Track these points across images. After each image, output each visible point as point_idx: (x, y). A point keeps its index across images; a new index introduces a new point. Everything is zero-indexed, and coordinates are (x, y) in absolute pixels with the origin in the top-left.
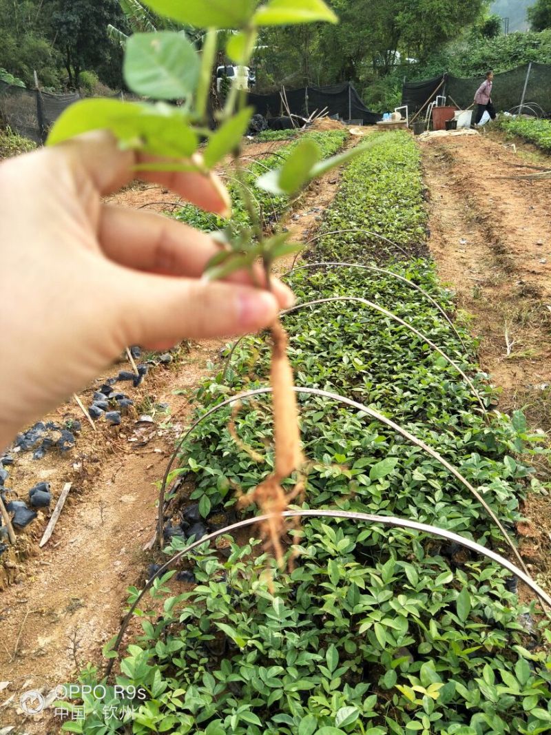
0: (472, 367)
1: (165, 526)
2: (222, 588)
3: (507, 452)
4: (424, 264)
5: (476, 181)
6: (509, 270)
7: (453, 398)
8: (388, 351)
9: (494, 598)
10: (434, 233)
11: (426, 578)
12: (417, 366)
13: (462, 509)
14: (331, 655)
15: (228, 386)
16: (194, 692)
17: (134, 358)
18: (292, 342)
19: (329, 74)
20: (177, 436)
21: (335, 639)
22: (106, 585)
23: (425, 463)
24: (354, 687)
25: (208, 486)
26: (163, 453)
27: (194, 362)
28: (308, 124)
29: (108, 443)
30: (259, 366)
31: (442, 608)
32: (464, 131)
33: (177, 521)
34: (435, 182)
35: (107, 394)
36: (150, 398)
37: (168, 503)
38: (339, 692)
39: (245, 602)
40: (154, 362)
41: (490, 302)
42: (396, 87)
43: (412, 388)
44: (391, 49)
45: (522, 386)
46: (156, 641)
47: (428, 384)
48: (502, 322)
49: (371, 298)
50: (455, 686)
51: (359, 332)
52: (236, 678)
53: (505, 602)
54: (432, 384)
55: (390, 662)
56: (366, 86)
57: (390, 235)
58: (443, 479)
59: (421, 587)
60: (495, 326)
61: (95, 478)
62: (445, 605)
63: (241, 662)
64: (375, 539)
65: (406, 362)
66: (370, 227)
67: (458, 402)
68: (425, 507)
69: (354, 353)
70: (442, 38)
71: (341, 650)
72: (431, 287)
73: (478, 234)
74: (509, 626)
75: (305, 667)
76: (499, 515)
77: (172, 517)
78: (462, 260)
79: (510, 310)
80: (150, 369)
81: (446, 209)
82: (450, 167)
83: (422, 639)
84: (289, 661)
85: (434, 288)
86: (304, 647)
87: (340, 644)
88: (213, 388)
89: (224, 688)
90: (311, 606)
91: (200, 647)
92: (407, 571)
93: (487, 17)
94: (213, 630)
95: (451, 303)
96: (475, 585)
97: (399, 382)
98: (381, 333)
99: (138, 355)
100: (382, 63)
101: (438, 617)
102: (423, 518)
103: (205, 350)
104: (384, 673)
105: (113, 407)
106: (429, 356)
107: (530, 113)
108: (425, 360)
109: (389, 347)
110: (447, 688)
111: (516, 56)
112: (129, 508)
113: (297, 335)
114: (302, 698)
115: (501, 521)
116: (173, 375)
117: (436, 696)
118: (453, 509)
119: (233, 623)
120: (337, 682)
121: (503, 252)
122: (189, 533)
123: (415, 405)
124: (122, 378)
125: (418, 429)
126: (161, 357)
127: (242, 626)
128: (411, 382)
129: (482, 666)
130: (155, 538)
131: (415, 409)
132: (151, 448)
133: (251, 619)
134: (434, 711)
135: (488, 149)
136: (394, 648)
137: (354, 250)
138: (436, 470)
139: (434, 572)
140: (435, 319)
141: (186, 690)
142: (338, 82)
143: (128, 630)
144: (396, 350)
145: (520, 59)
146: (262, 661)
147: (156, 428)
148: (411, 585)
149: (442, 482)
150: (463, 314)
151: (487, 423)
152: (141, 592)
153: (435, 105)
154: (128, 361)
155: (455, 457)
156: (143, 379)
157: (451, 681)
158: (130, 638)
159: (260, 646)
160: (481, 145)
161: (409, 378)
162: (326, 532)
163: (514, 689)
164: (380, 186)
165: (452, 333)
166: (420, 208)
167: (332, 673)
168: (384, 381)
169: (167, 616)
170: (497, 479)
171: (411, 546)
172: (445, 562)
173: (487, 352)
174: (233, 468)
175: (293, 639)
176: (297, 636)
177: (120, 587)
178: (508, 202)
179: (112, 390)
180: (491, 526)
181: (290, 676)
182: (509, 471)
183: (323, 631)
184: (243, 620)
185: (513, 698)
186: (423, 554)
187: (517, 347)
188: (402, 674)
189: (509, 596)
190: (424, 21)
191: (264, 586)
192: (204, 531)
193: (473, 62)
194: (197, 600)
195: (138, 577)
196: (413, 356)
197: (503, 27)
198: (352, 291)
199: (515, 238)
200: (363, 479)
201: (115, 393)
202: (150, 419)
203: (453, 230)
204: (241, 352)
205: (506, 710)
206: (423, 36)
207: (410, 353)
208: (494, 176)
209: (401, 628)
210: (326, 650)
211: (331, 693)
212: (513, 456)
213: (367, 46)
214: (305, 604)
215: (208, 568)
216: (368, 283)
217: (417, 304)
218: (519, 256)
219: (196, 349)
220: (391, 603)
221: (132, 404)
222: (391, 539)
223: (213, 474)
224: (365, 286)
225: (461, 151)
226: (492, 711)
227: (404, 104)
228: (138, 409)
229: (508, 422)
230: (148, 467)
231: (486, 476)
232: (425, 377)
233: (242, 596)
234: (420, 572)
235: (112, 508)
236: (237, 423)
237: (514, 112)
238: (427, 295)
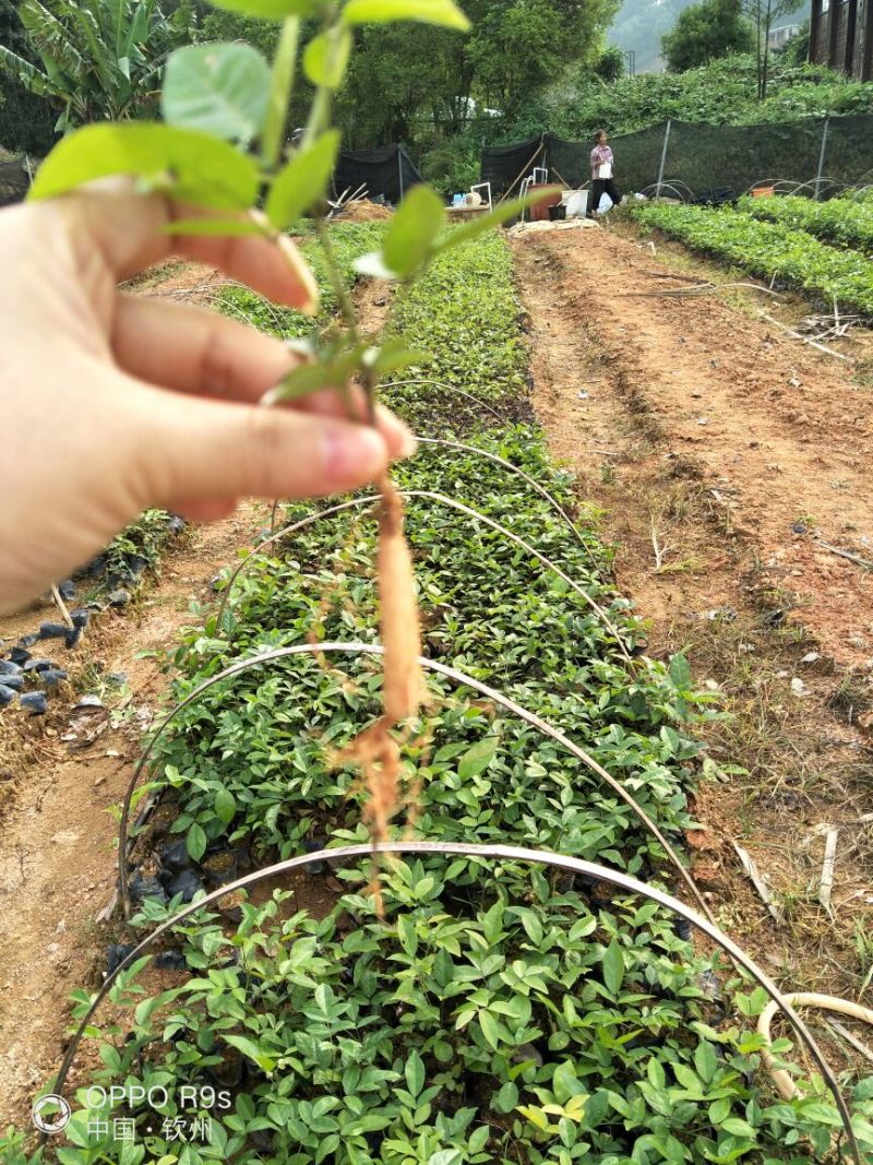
0: (605, 589)
1: (131, 879)
2: (230, 976)
3: (665, 720)
4: (526, 433)
5: (599, 300)
6: (654, 437)
7: (580, 640)
8: (480, 571)
10: (539, 383)
11: (555, 931)
12: (524, 592)
13: (603, 815)
14: (413, 1069)
15: (225, 639)
16: (191, 1157)
17: (65, 600)
18: (329, 562)
19: (366, 131)
20: (145, 727)
21: (418, 1043)
22: (34, 985)
23: (545, 746)
24: (452, 1116)
25: (201, 809)
26: (121, 757)
27: (167, 601)
28: (337, 211)
29: (27, 746)
30: (276, 605)
31: (582, 977)
32: (577, 222)
33: (150, 869)
34: (538, 302)
35: (21, 663)
36: (95, 665)
37: (134, 840)
38: (429, 1128)
39: (271, 995)
40: (99, 604)
41: (628, 487)
42: (471, 154)
43: (518, 628)
44: (461, 94)
45: (682, 614)
46: (126, 1075)
47: (542, 620)
48: (646, 517)
49: (448, 488)
50: (606, 1097)
51: (434, 542)
52: (261, 1124)
53: (674, 957)
54: (548, 621)
55: (506, 1071)
56: (424, 151)
57: (473, 387)
58: (572, 769)
59: (547, 944)
60: (636, 525)
61: (7, 808)
62: (585, 971)
63: (269, 1097)
64: (473, 874)
65: (507, 587)
66: (441, 374)
67: (587, 646)
68: (548, 816)
69: (429, 576)
70: (537, 78)
71: (428, 1058)
72: (539, 468)
73: (604, 382)
74: (684, 993)
75: (377, 1093)
76: (659, 821)
77: (141, 863)
78: (582, 424)
79: (658, 499)
80: (94, 617)
81: (556, 344)
82: (559, 278)
83: (554, 1026)
84: (347, 1086)
85: (544, 469)
86: (370, 1060)
87: (426, 1049)
88: (202, 645)
89: (242, 1144)
90: (378, 990)
91: (201, 1077)
92: (525, 921)
93: (603, 49)
94: (220, 1047)
95: (569, 492)
96: (629, 933)
97: (498, 619)
98: (467, 542)
99: (72, 594)
100: (448, 115)
101: (576, 989)
102: (545, 835)
103: (186, 579)
104: (498, 1086)
105: (32, 685)
106: (541, 577)
107: (673, 196)
108: (536, 583)
109: (481, 565)
110: (595, 1101)
111: (648, 110)
112: (69, 852)
113: (337, 551)
114: (371, 1144)
115: (660, 830)
116: (133, 625)
117: (579, 1116)
118: (588, 815)
119: (253, 1032)
120: (424, 1112)
121: (644, 410)
122: (173, 889)
123: (524, 653)
124: (46, 634)
125: (529, 692)
126: (110, 596)
127: (268, 1035)
128: (516, 618)
129: (646, 1060)
130: (115, 900)
131: (525, 660)
132: (101, 750)
133: (282, 1023)
134: (577, 1141)
135: (614, 251)
136: (511, 1047)
137: (420, 412)
138: (561, 755)
139: (566, 919)
140: (547, 518)
141: (179, 1156)
142: (381, 144)
143: (76, 1060)
144: (491, 569)
145: (653, 115)
146: (304, 1089)
147: (107, 717)
148: (531, 943)
149: (570, 774)
150: (589, 508)
151: (633, 675)
152: (94, 998)
153: (531, 182)
154: (54, 605)
155: (588, 733)
156: (81, 635)
157: (600, 1090)
158: (79, 1073)
159: (298, 1067)
160: (604, 244)
161: (513, 612)
162: (397, 870)
163: (695, 1091)
164: (453, 309)
165: (573, 539)
166: (517, 343)
167: (417, 1098)
168: (475, 619)
169: (142, 1032)
170: (653, 764)
171: (528, 880)
172: (582, 900)
173: (626, 565)
174: (241, 777)
175: (352, 1050)
176: (357, 1045)
177: (58, 988)
178: (643, 330)
179: (29, 657)
180: (648, 838)
181: (348, 1110)
182: (668, 749)
183: (399, 1031)
184: (269, 1026)
185: (694, 1105)
186: (548, 889)
187: (671, 555)
188: (527, 1088)
189: (680, 946)
190: (508, 54)
191: (299, 967)
192: (197, 885)
193: (586, 116)
194: (190, 1000)
195: (90, 968)
196: (518, 577)
197: (626, 64)
198: (419, 479)
199: (660, 387)
200: (450, 779)
201: (36, 661)
202: (96, 701)
203: (567, 377)
204: (246, 584)
205: (685, 1125)
206: (508, 75)
207: (512, 572)
208: (625, 292)
209: (520, 1013)
210: (405, 1060)
211: (416, 1130)
212: (674, 726)
213: (424, 90)
214: (368, 990)
215: (207, 947)
216: (444, 464)
217: (519, 495)
218: (667, 415)
219: (170, 579)
220: (503, 976)
221: (65, 678)
222: (498, 872)
223: (206, 789)
224: (440, 468)
225: (573, 252)
226: (663, 1128)
227: (484, 179)
228: (75, 685)
229: (663, 673)
230: (97, 781)
231: (636, 760)
232: (537, 609)
233: (265, 985)
234: (545, 920)
235: (39, 856)
236: (243, 702)
237: (650, 194)
238: (532, 482)
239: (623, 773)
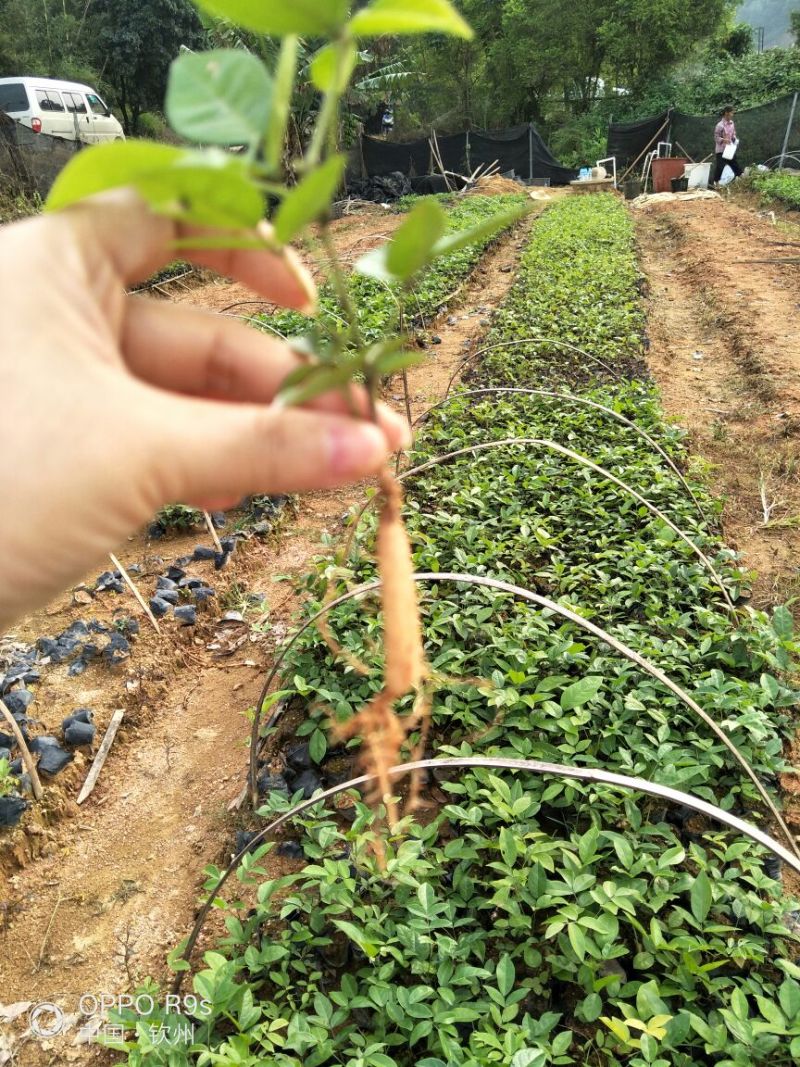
0: (712, 540)
1: (260, 774)
2: (343, 867)
3: (765, 668)
4: (640, 389)
5: (717, 266)
6: (767, 397)
7: (684, 587)
8: (588, 518)
9: (746, 887)
10: (655, 344)
11: (645, 857)
12: (631, 539)
13: (699, 753)
14: (504, 970)
15: (352, 569)
16: (300, 1023)
17: (216, 528)
18: (446, 504)
19: (500, 112)
20: (278, 642)
21: (510, 947)
22: (173, 860)
23: (644, 684)
24: (538, 1019)
25: (324, 717)
26: (257, 667)
27: (303, 533)
28: (470, 186)
29: (177, 652)
31: (669, 903)
32: (698, 194)
33: (277, 767)
34: (657, 268)
35: (176, 580)
36: (239, 585)
37: (264, 740)
38: (515, 1026)
39: (377, 889)
40: (245, 533)
41: (739, 444)
42: (598, 131)
43: (623, 573)
44: (591, 75)
45: (787, 568)
46: (246, 945)
47: (648, 566)
48: (756, 474)
49: (561, 439)
50: (689, 1020)
51: (545, 489)
52: (362, 1003)
53: (762, 894)
54: (654, 568)
55: (591, 982)
56: (554, 129)
57: (590, 346)
58: (670, 708)
59: (637, 869)
60: (746, 480)
61: (158, 704)
62: (672, 898)
63: (371, 979)
64: (569, 797)
65: (614, 533)
66: (560, 335)
67: (691, 593)
68: (644, 750)
69: (538, 520)
70: (665, 57)
71: (518, 962)
72: (651, 423)
73: (719, 344)
74: (771, 929)
75: (467, 988)
76: (754, 763)
77: (270, 761)
78: (696, 383)
79: (768, 456)
80: (240, 543)
81: (673, 307)
82: (679, 246)
83: (639, 946)
84: (442, 979)
85: (656, 424)
86: (464, 957)
87: (517, 954)
88: (330, 572)
89: (346, 1017)
90: (474, 895)
91: (312, 955)
92: (617, 846)
93: (733, 26)
94: (330, 930)
95: (680, 446)
96: (718, 867)
97: (604, 564)
98: (577, 490)
99: (222, 523)
100: (578, 95)
101: (663, 914)
102: (640, 767)
103: (320, 515)
104: (583, 997)
105: (185, 599)
106: (649, 526)
107: (795, 166)
108: (642, 531)
109: (589, 512)
110: (677, 1023)
111: (776, 83)
112: (208, 747)
113: (454, 494)
114: (461, 1033)
115: (755, 772)
116: (273, 552)
117: (661, 1034)
118: (684, 753)
119: (360, 920)
120: (512, 1011)
121: (758, 371)
122: (295, 786)
123: (628, 597)
124: (199, 556)
125: (631, 634)
126: (254, 526)
127: (373, 925)
128: (621, 563)
129: (730, 990)
130: (245, 792)
131: (628, 603)
132: (240, 659)
133: (385, 915)
134: (658, 1057)
135: (734, 220)
136: (598, 961)
137: (538, 369)
138: (659, 695)
139: (656, 847)
140: (658, 470)
141: (290, 1020)
142: (513, 123)
143: (205, 928)
144: (599, 516)
145: (780, 87)
146: (402, 977)
147: (247, 631)
148: (622, 867)
149: (668, 713)
150: (699, 463)
151: (736, 625)
152: (224, 873)
153: (655, 156)
154: (207, 532)
155: (687, 675)
156: (229, 558)
157: (683, 1011)
158: (207, 939)
159: (398, 956)
160: (724, 214)
161: (619, 558)
162: (496, 786)
163: (778, 1025)
164: (575, 274)
165: (683, 491)
166: (635, 306)
167: (506, 997)
168: (581, 562)
169: (263, 909)
170: (751, 708)
171: (622, 808)
172: (673, 831)
173: (734, 519)
174: (360, 691)
175: (448, 946)
176: (453, 942)
177: (193, 864)
178: (762, 296)
179: (183, 575)
180: (742, 779)
181: (442, 1000)
182: (767, 695)
183: (492, 934)
184: (374, 917)
185: (776, 1038)
186: (640, 819)
187: (778, 511)
188: (611, 1001)
189: (769, 884)
190: (639, 34)
191: (404, 866)
192: (317, 783)
193: (712, 92)
194: (306, 886)
195: (221, 850)
196: (625, 525)
197: (755, 41)
198: (534, 430)
199: (775, 350)
200: (551, 708)
201: (189, 579)
202: (238, 616)
203: (683, 338)
204: (372, 520)
205: (765, 1056)
206: (638, 55)
207: (620, 520)
208: (743, 259)
209: (609, 931)
210: (497, 961)
211: (504, 1027)
212: (774, 674)
213: (557, 72)
214: (465, 894)
215: (323, 839)
216: (558, 417)
217: (631, 448)
218: (782, 376)
219: (306, 514)
220: (593, 893)
221: (213, 595)
222: (592, 798)
223: (330, 699)
224: (554, 421)
225: (694, 222)
226: (743, 1057)
227: (610, 154)
228: (221, 602)
229: (766, 624)
230: (236, 687)
231: (734, 705)
232: (643, 556)
233: (372, 880)
234: (636, 847)
235: (183, 748)
236: (365, 624)
237: (773, 166)
238: (645, 435)
239: (719, 715)
